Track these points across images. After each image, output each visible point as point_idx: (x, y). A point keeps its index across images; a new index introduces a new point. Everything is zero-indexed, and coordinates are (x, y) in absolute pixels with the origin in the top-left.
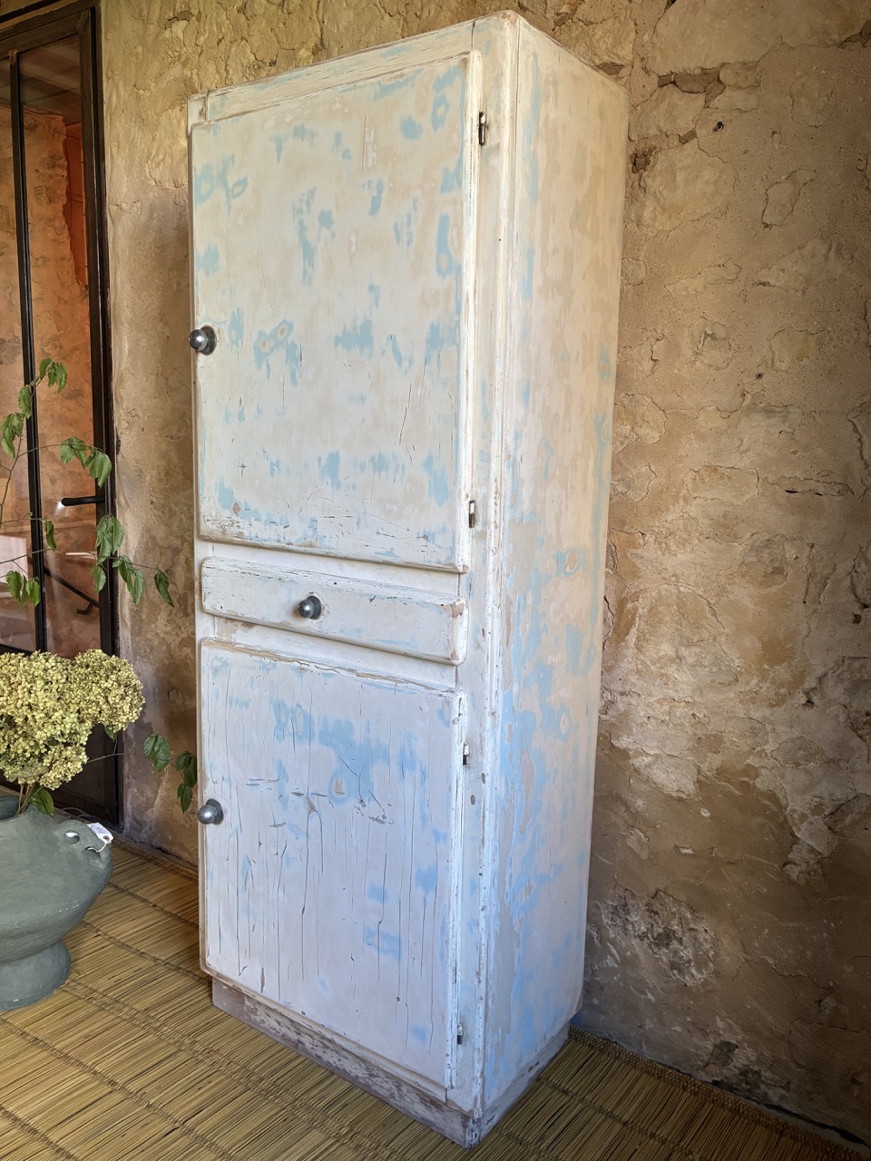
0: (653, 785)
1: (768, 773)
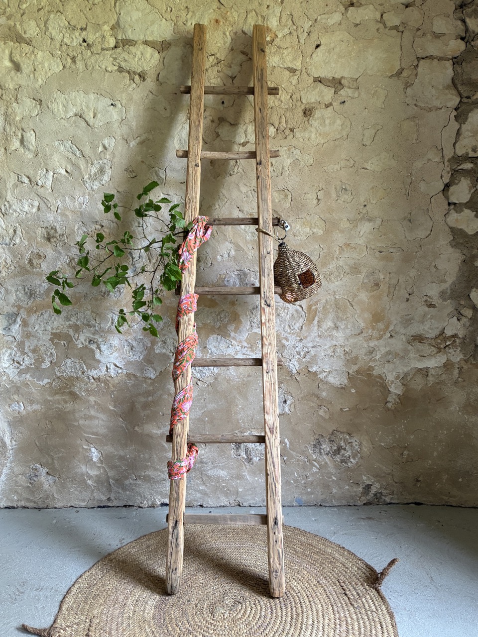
0: (330, 385)
1: (378, 368)
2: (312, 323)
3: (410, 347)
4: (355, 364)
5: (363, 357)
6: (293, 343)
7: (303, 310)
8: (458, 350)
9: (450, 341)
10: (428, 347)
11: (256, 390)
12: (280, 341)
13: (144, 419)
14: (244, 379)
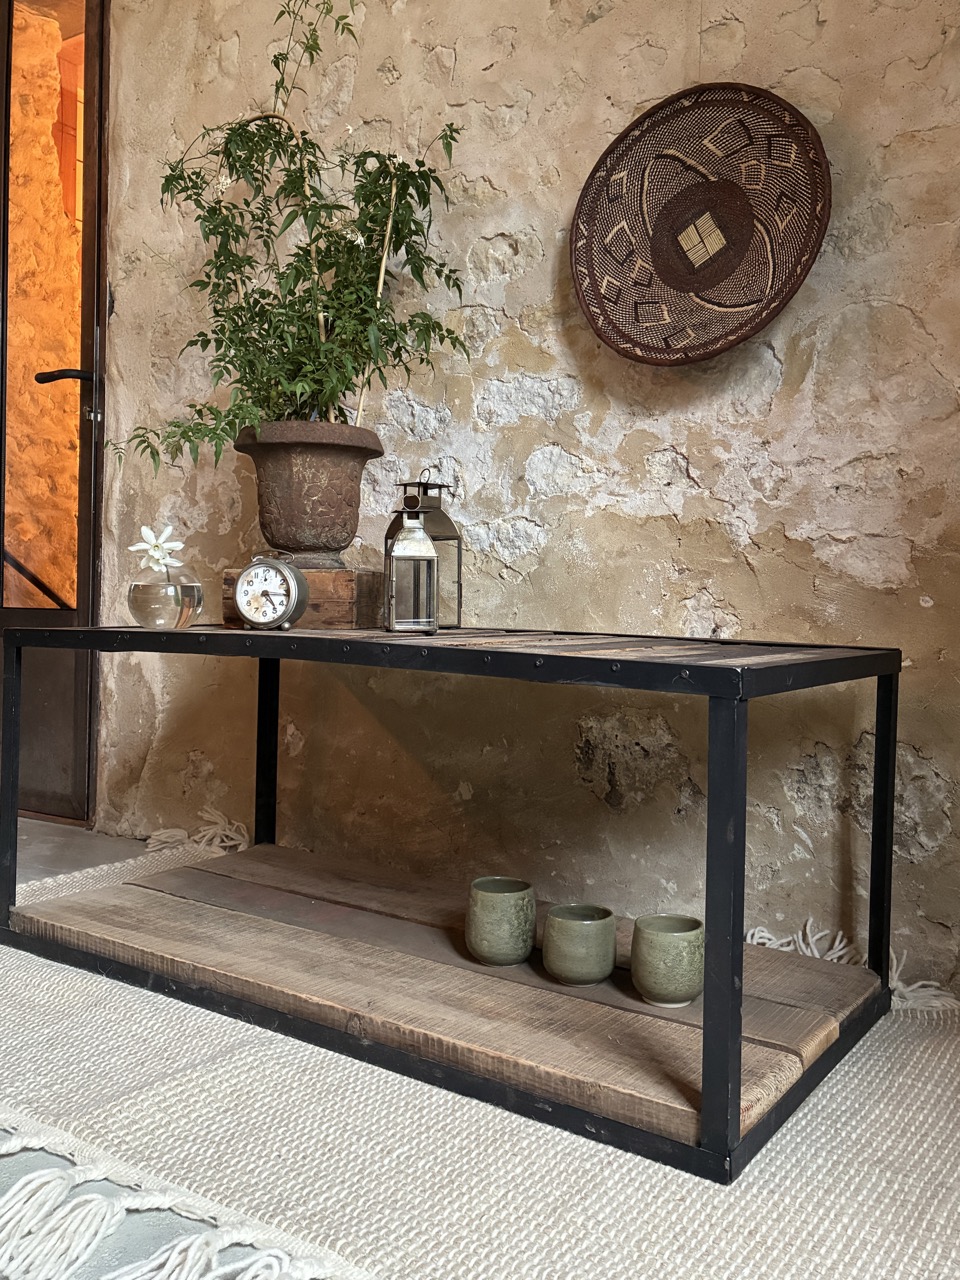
0: (849, 581)
2: (798, 391)
4: (935, 516)
6: (743, 455)
7: (774, 355)
14: (609, 562)
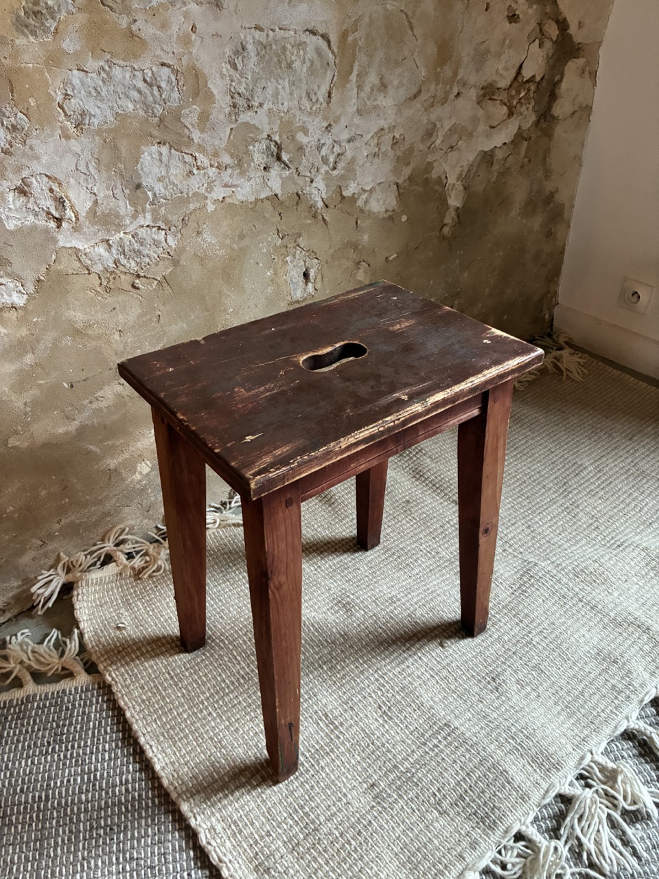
2: (348, 81)
3: (480, 112)
4: (407, 165)
5: (421, 145)
6: (316, 137)
7: (330, 47)
8: (531, 107)
9: (524, 90)
10: (500, 107)
11: (257, 264)
12: (293, 137)
13: (26, 414)
14: (235, 246)
